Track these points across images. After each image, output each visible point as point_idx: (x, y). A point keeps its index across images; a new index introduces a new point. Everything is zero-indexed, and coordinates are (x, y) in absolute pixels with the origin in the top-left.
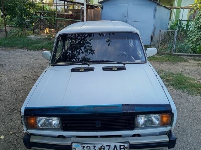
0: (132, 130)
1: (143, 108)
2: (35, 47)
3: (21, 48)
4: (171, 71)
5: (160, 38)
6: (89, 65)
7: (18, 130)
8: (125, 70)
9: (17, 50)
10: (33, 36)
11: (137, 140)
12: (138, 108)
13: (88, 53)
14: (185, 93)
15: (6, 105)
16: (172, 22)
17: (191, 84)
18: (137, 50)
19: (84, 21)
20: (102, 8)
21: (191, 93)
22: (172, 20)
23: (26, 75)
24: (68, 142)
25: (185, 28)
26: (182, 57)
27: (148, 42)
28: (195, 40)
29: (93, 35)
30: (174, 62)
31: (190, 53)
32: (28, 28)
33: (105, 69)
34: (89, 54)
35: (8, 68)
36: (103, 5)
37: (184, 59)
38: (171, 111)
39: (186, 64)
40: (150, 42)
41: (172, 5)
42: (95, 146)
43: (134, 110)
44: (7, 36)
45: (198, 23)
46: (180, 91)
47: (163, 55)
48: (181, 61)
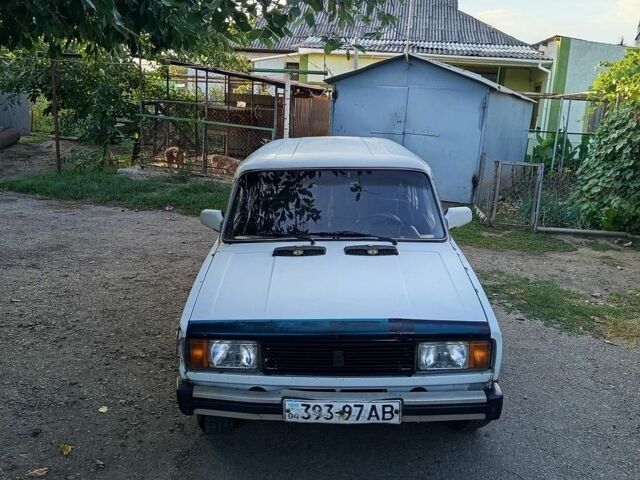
0: (410, 376)
1: (431, 326)
2: (144, 200)
3: (104, 202)
4: (524, 275)
5: (496, 183)
6: (313, 243)
7: (139, 397)
8: (397, 254)
9: (94, 208)
10: (134, 170)
11: (419, 397)
12: (422, 326)
13: (305, 216)
14: (552, 329)
15: (95, 342)
16: (538, 137)
17: (572, 308)
18: (426, 213)
19: (282, 137)
20: (335, 95)
21: (569, 328)
22: (539, 132)
23: (131, 274)
24: (273, 397)
25: (576, 157)
26: (559, 237)
27: (466, 193)
28: (596, 191)
29: (317, 173)
30: (537, 252)
31: (583, 228)
32: (116, 146)
33: (349, 251)
34: (308, 220)
35: (79, 255)
36: (339, 88)
37: (564, 243)
38: (489, 334)
39: (568, 256)
40: (470, 193)
41: (538, 89)
42: (331, 406)
43: (413, 330)
44: (59, 168)
45: (605, 143)
46: (540, 323)
47: (506, 232)
48: (554, 249)
